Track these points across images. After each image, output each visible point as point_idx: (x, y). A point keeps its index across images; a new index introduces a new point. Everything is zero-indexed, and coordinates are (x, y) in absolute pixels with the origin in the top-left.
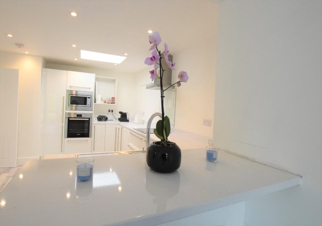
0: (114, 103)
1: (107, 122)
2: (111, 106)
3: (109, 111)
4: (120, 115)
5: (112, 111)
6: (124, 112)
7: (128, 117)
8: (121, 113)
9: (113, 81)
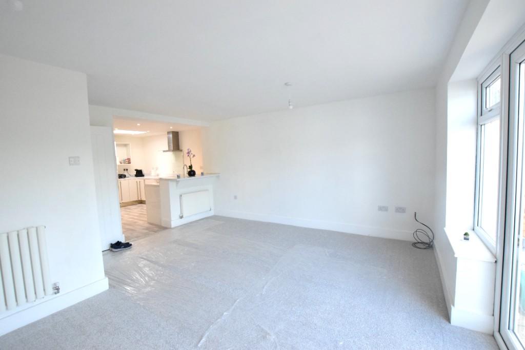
0: (130, 163)
1: (126, 179)
2: (126, 166)
3: (124, 170)
4: (135, 172)
5: (127, 170)
6: (139, 169)
7: (144, 172)
8: (136, 170)
9: (126, 145)
